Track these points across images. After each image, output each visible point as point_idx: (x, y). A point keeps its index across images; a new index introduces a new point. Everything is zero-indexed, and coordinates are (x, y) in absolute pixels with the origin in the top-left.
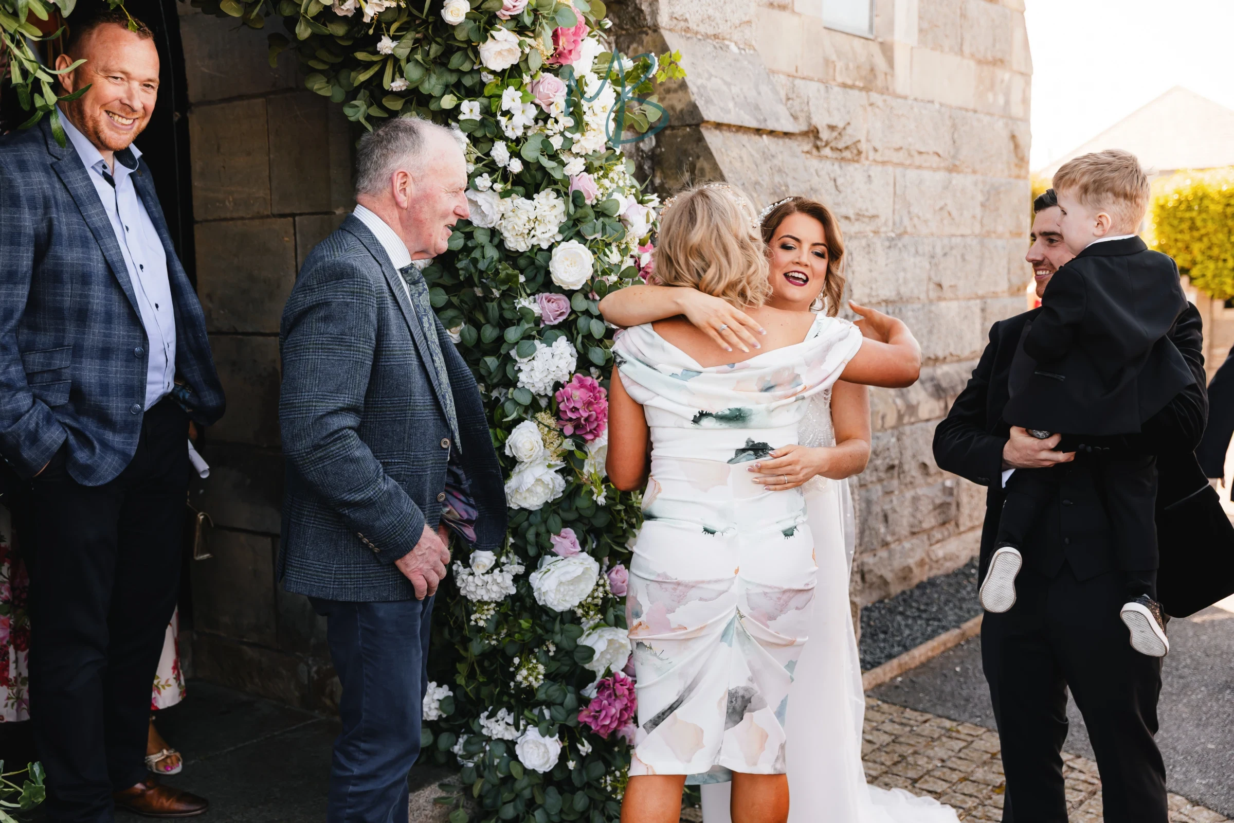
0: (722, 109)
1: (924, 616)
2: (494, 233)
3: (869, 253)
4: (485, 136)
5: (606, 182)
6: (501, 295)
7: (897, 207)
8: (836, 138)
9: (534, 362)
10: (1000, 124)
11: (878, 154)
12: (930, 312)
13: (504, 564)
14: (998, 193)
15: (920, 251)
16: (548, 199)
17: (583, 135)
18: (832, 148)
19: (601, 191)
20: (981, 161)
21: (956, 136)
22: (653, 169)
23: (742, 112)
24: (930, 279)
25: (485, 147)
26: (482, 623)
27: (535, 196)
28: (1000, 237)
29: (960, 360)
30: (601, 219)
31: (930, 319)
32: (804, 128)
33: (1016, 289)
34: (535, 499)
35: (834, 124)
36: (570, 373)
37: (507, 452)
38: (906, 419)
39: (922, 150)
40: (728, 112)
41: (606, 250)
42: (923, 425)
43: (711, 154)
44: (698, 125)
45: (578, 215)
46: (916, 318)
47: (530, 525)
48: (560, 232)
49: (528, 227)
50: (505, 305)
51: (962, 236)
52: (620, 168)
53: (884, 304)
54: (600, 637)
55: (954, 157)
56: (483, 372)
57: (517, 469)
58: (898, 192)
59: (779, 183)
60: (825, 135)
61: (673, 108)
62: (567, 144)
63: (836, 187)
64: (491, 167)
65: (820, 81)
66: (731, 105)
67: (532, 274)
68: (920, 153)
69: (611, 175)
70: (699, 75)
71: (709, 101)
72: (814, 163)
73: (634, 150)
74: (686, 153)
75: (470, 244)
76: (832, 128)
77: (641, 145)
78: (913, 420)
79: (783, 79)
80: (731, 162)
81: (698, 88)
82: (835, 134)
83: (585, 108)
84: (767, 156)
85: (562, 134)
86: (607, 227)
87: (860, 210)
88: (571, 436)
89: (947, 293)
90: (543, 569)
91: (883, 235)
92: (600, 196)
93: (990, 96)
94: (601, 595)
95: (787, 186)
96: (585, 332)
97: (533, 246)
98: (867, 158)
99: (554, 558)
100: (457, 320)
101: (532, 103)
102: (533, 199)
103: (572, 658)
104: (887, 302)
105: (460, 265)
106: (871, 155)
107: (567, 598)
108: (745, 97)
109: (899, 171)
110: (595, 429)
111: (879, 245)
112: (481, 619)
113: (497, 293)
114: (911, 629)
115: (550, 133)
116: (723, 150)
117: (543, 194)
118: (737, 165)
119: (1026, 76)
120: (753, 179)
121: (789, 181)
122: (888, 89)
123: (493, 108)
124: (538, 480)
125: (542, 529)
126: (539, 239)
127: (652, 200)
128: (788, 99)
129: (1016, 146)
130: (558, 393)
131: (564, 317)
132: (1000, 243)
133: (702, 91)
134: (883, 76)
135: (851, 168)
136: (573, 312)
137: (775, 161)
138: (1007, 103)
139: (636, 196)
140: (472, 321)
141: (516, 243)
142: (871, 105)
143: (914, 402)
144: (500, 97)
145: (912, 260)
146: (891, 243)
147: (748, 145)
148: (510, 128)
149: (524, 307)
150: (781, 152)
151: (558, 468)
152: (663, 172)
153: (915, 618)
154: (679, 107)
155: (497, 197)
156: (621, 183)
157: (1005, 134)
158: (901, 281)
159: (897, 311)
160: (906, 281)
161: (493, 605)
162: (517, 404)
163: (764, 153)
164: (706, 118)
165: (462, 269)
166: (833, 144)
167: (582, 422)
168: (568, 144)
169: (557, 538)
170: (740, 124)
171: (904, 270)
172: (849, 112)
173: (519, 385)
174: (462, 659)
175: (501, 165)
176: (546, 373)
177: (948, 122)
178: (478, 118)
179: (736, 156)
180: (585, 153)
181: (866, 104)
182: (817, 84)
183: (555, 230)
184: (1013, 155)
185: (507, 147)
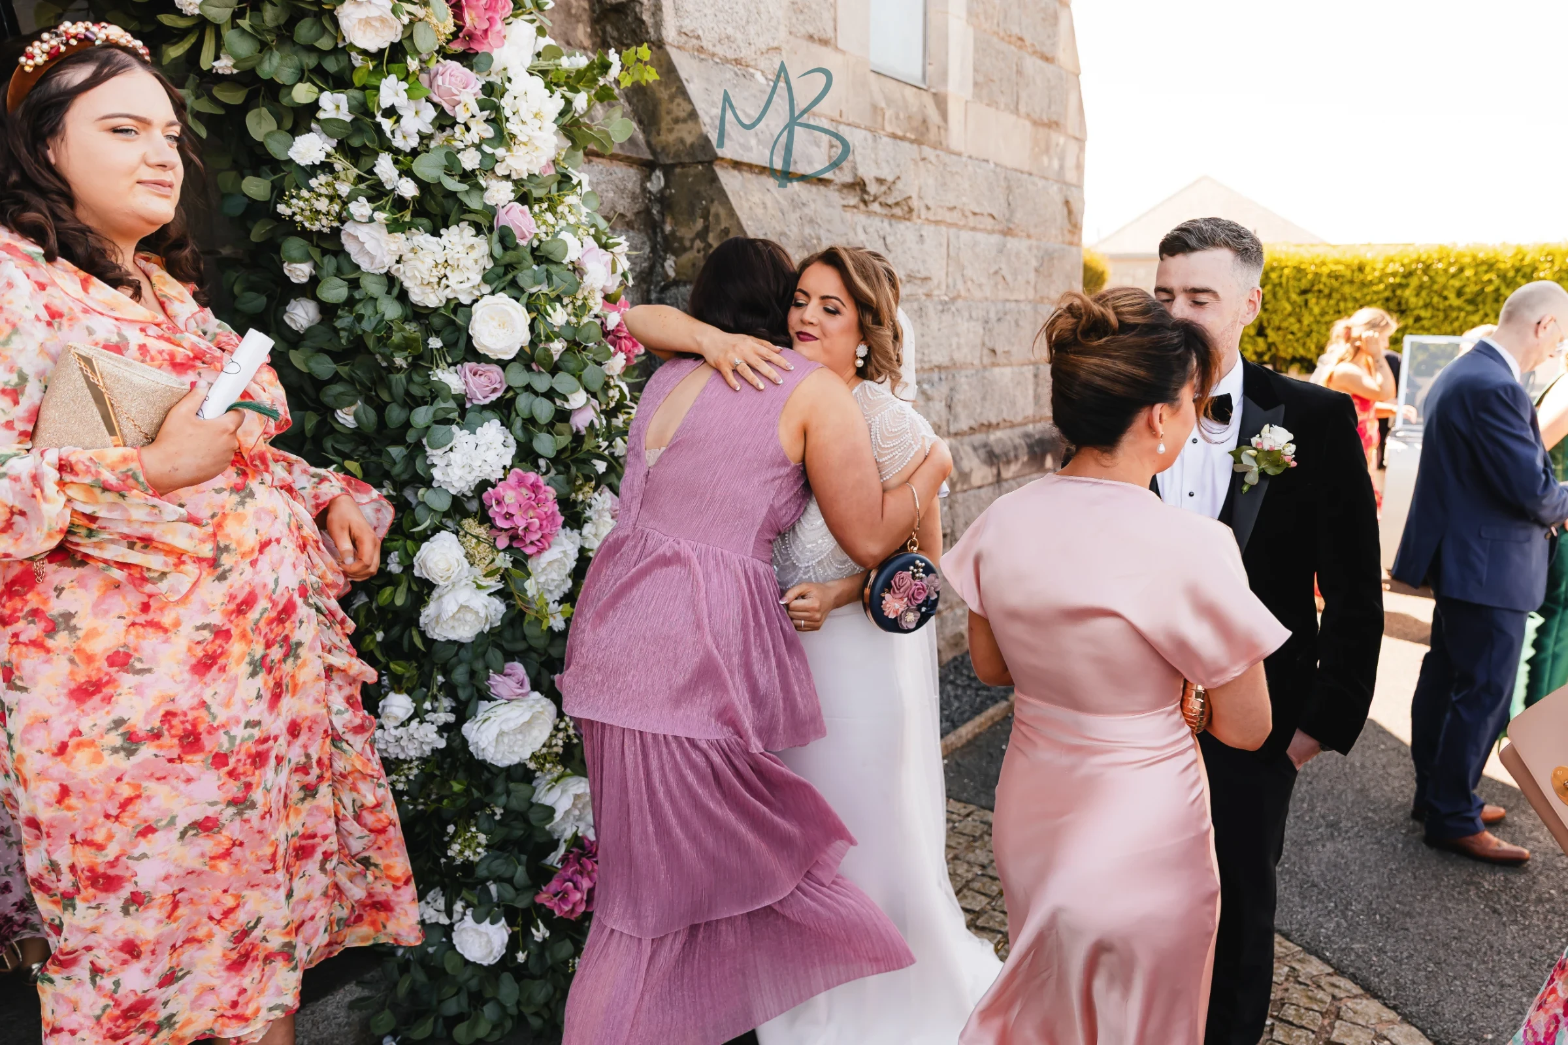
0: (743, 147)
1: (974, 685)
2: (390, 280)
3: (921, 317)
4: (365, 146)
5: (549, 217)
6: (409, 365)
7: (950, 269)
8: (885, 193)
9: (451, 454)
10: (1055, 187)
11: (932, 212)
12: (984, 378)
13: (427, 712)
14: (1052, 259)
15: (974, 315)
16: (462, 237)
17: (509, 149)
18: (881, 204)
19: (543, 228)
21: (1011, 197)
22: (662, 213)
23: (767, 152)
24: (983, 344)
25: (365, 162)
26: (399, 786)
27: (443, 231)
29: (1012, 426)
30: (544, 266)
31: (983, 385)
32: (849, 179)
34: (467, 628)
35: (883, 177)
36: (504, 467)
37: (416, 573)
38: (959, 487)
39: (977, 210)
40: (750, 149)
41: (548, 308)
42: (976, 492)
43: (727, 198)
44: (711, 164)
45: (508, 260)
46: (970, 384)
47: (460, 662)
48: (485, 280)
49: (435, 273)
50: (416, 378)
51: (1016, 301)
52: (572, 199)
53: (936, 370)
54: (563, 792)
55: (1009, 220)
56: (387, 466)
57: (435, 594)
58: (952, 253)
59: (810, 234)
60: (873, 188)
61: (682, 141)
62: (488, 162)
63: (886, 245)
64: (377, 193)
65: (866, 129)
67: (452, 338)
68: (975, 214)
69: (560, 209)
70: (715, 104)
72: (861, 218)
73: (638, 191)
74: (698, 196)
75: (357, 295)
76: (881, 181)
77: (649, 185)
78: (965, 487)
79: (825, 123)
80: (751, 208)
81: (711, 118)
82: (884, 188)
83: (507, 112)
84: (797, 205)
85: (478, 147)
86: (554, 277)
87: (912, 271)
88: (504, 550)
89: (1001, 358)
90: (480, 716)
91: (936, 299)
92: (543, 236)
93: (1045, 160)
94: (560, 743)
95: (819, 239)
96: (525, 415)
97: (448, 300)
98: (919, 217)
99: (493, 703)
100: (350, 399)
101: (428, 100)
102: (440, 236)
103: (527, 821)
104: (939, 367)
105: (339, 324)
106: (924, 213)
107: (516, 749)
108: (771, 135)
109: (953, 231)
110: (539, 541)
111: (931, 308)
113: (399, 361)
114: (960, 701)
115: (461, 145)
116: (742, 193)
117: (454, 229)
118: (759, 211)
119: (1081, 141)
120: (778, 229)
121: (823, 233)
122: (941, 144)
123: (370, 105)
124: (463, 608)
125: (479, 666)
126: (454, 291)
127: (619, 244)
129: (1070, 212)
130: (485, 495)
131: (499, 394)
133: (717, 122)
134: (936, 129)
135: (902, 226)
136: (509, 388)
137: (806, 210)
138: (1062, 167)
139: (596, 238)
140: (368, 401)
141: (427, 297)
142: (924, 159)
143: (967, 470)
144: (376, 88)
145: (966, 324)
146: (944, 307)
147: (772, 189)
148: (398, 134)
149: (440, 381)
150: (814, 201)
151: (492, 590)
152: (673, 218)
153: (964, 688)
154: (689, 140)
155: (385, 231)
156: (572, 219)
157: (1059, 199)
158: (954, 346)
159: (950, 377)
160: (959, 347)
161: (416, 763)
162: (431, 510)
163: (793, 200)
164: (720, 155)
165: (343, 329)
166: (882, 199)
167: (520, 532)
168: (489, 165)
169: (497, 677)
170: (764, 164)
171: (958, 335)
172: (899, 166)
173: (435, 484)
175: (389, 187)
176: (467, 469)
177: (1003, 184)
178: (348, 118)
179: (758, 201)
180: (514, 176)
181: (918, 158)
182: (864, 132)
183: (477, 278)
184: (1066, 221)
185: (396, 162)
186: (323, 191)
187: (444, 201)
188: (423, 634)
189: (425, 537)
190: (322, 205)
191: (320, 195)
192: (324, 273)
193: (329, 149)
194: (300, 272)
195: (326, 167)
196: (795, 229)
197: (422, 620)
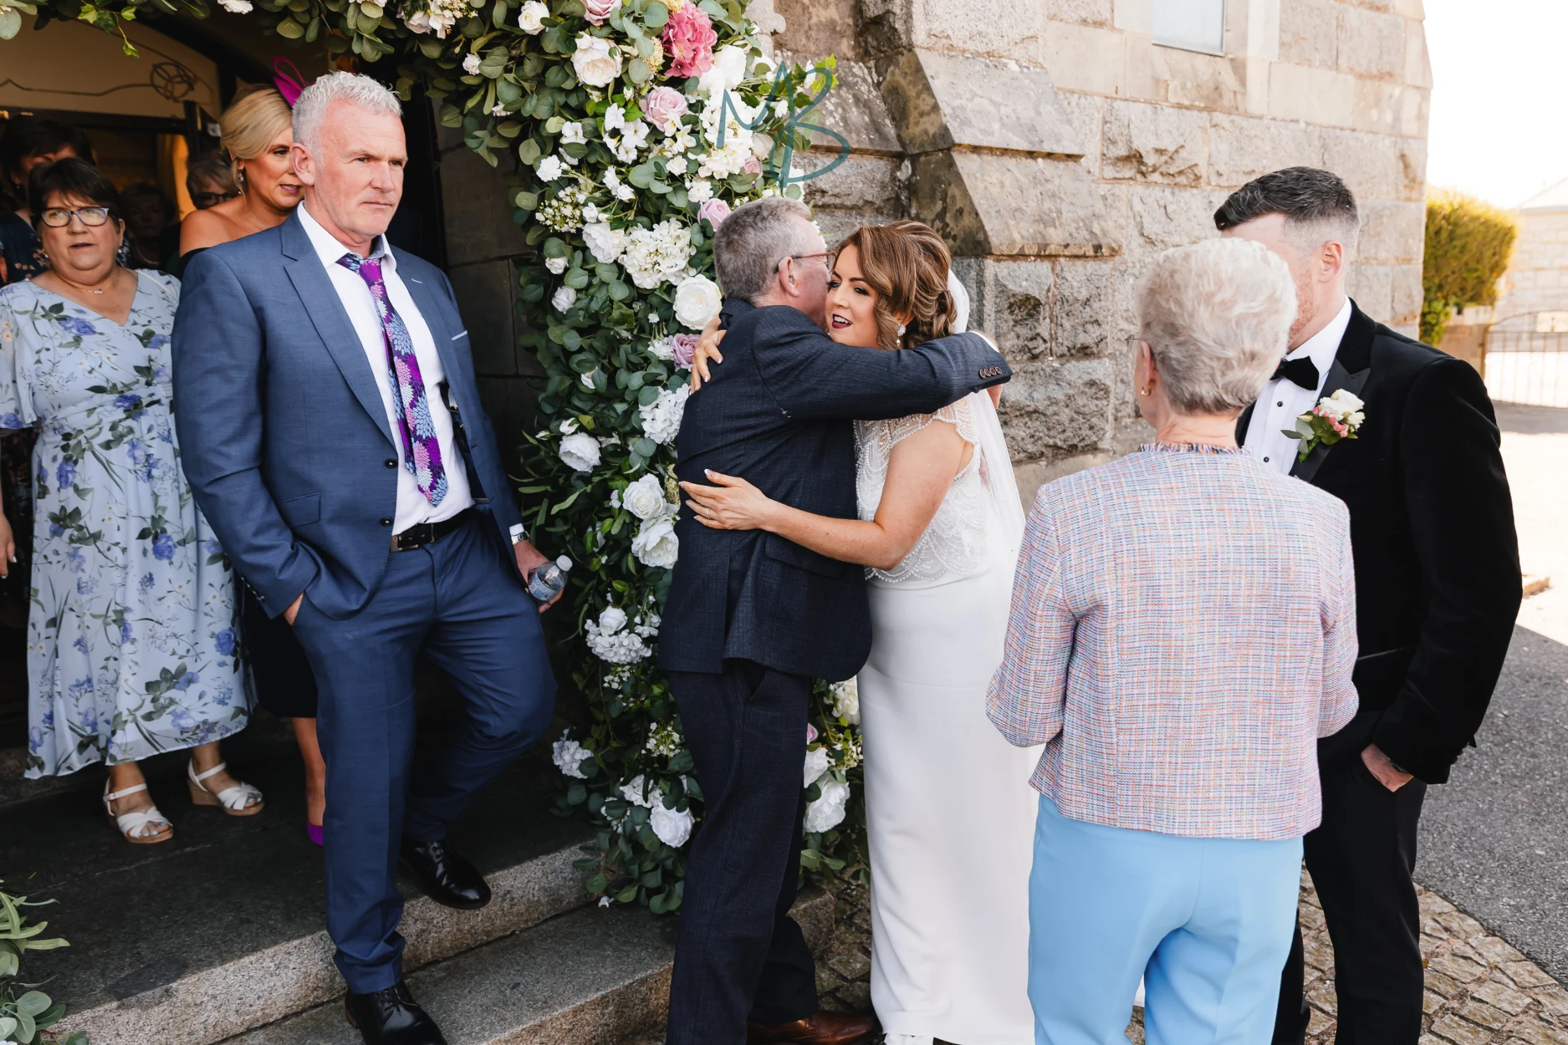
0: (981, 131)
2: (619, 267)
4: (597, 163)
6: (634, 336)
8: (1166, 163)
9: (656, 410)
10: (1388, 142)
11: (1225, 178)
13: (637, 625)
16: (670, 230)
17: (709, 155)
18: (1162, 174)
20: (1360, 184)
21: (1326, 156)
22: (909, 198)
23: (1010, 134)
25: (598, 175)
26: (615, 686)
27: (655, 226)
28: (1382, 263)
32: (1123, 152)
33: (1402, 319)
34: (669, 557)
35: (1163, 147)
37: (626, 507)
40: (992, 134)
43: (961, 179)
44: (949, 149)
45: (706, 247)
48: (692, 262)
49: (649, 260)
50: (640, 348)
56: (613, 420)
57: (640, 527)
59: (1050, 209)
60: (1151, 159)
61: (926, 132)
63: (1167, 214)
64: (606, 200)
65: (1147, 102)
66: (996, 126)
67: (664, 314)
70: (959, 96)
71: (965, 122)
72: (1138, 189)
73: (887, 180)
74: (938, 180)
75: (594, 281)
76: (1160, 152)
77: (898, 174)
79: (1098, 101)
80: (986, 188)
81: (953, 109)
82: (1164, 158)
83: (706, 125)
84: (1036, 180)
85: (684, 155)
93: (1374, 113)
95: (1060, 212)
97: (662, 283)
98: (1209, 184)
100: (588, 365)
101: (644, 120)
102: (652, 229)
105: (578, 305)
106: (1214, 180)
108: (1018, 118)
112: (612, 681)
113: (625, 334)
115: (669, 155)
116: (978, 175)
117: (664, 223)
118: (996, 190)
119: (1424, 90)
120: (1014, 205)
121: (1064, 207)
122: (1237, 109)
123: (599, 128)
124: (664, 539)
126: (664, 275)
128: (1106, 122)
129: (1406, 166)
132: (1381, 270)
133: (959, 112)
134: (1232, 95)
135: (1186, 194)
137: (1049, 186)
138: (1397, 119)
140: (603, 368)
141: (646, 281)
142: (1215, 126)
144: (603, 115)
147: (1015, 170)
148: (621, 149)
149: (654, 350)
150: (1060, 177)
152: (918, 202)
154: (932, 130)
155: (609, 228)
157: (1392, 155)
161: (628, 667)
162: (640, 455)
163: (1035, 177)
164: (957, 141)
166: (1164, 169)
168: (693, 169)
170: (1005, 146)
172: (1183, 134)
173: (646, 436)
174: (598, 723)
175: (613, 193)
176: (668, 423)
177: (1317, 143)
178: (583, 141)
179: (995, 181)
180: (717, 177)
181: (1208, 125)
182: (1142, 106)
183: (683, 263)
184: (1402, 176)
185: (618, 173)
186: (568, 200)
187: (659, 203)
188: (636, 559)
189: (637, 476)
190: (568, 211)
191: (566, 203)
192: (574, 264)
193: (565, 166)
194: (556, 265)
195: (567, 181)
196: (1033, 204)
197: (634, 548)
